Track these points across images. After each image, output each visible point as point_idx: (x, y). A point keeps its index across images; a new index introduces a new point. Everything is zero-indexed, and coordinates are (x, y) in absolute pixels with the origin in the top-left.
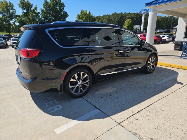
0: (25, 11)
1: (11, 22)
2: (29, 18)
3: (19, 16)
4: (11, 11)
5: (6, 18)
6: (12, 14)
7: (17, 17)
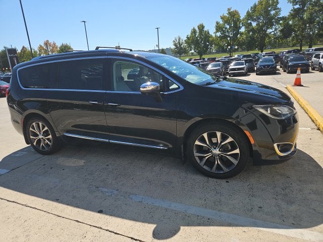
0: (297, 6)
1: (269, 31)
2: (302, 18)
3: (283, 18)
4: (273, 12)
5: (263, 26)
6: (272, 18)
7: (281, 22)
